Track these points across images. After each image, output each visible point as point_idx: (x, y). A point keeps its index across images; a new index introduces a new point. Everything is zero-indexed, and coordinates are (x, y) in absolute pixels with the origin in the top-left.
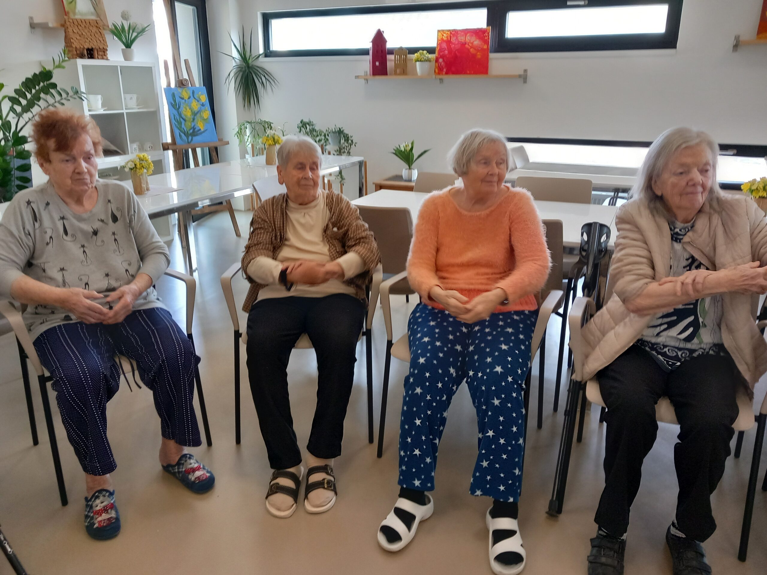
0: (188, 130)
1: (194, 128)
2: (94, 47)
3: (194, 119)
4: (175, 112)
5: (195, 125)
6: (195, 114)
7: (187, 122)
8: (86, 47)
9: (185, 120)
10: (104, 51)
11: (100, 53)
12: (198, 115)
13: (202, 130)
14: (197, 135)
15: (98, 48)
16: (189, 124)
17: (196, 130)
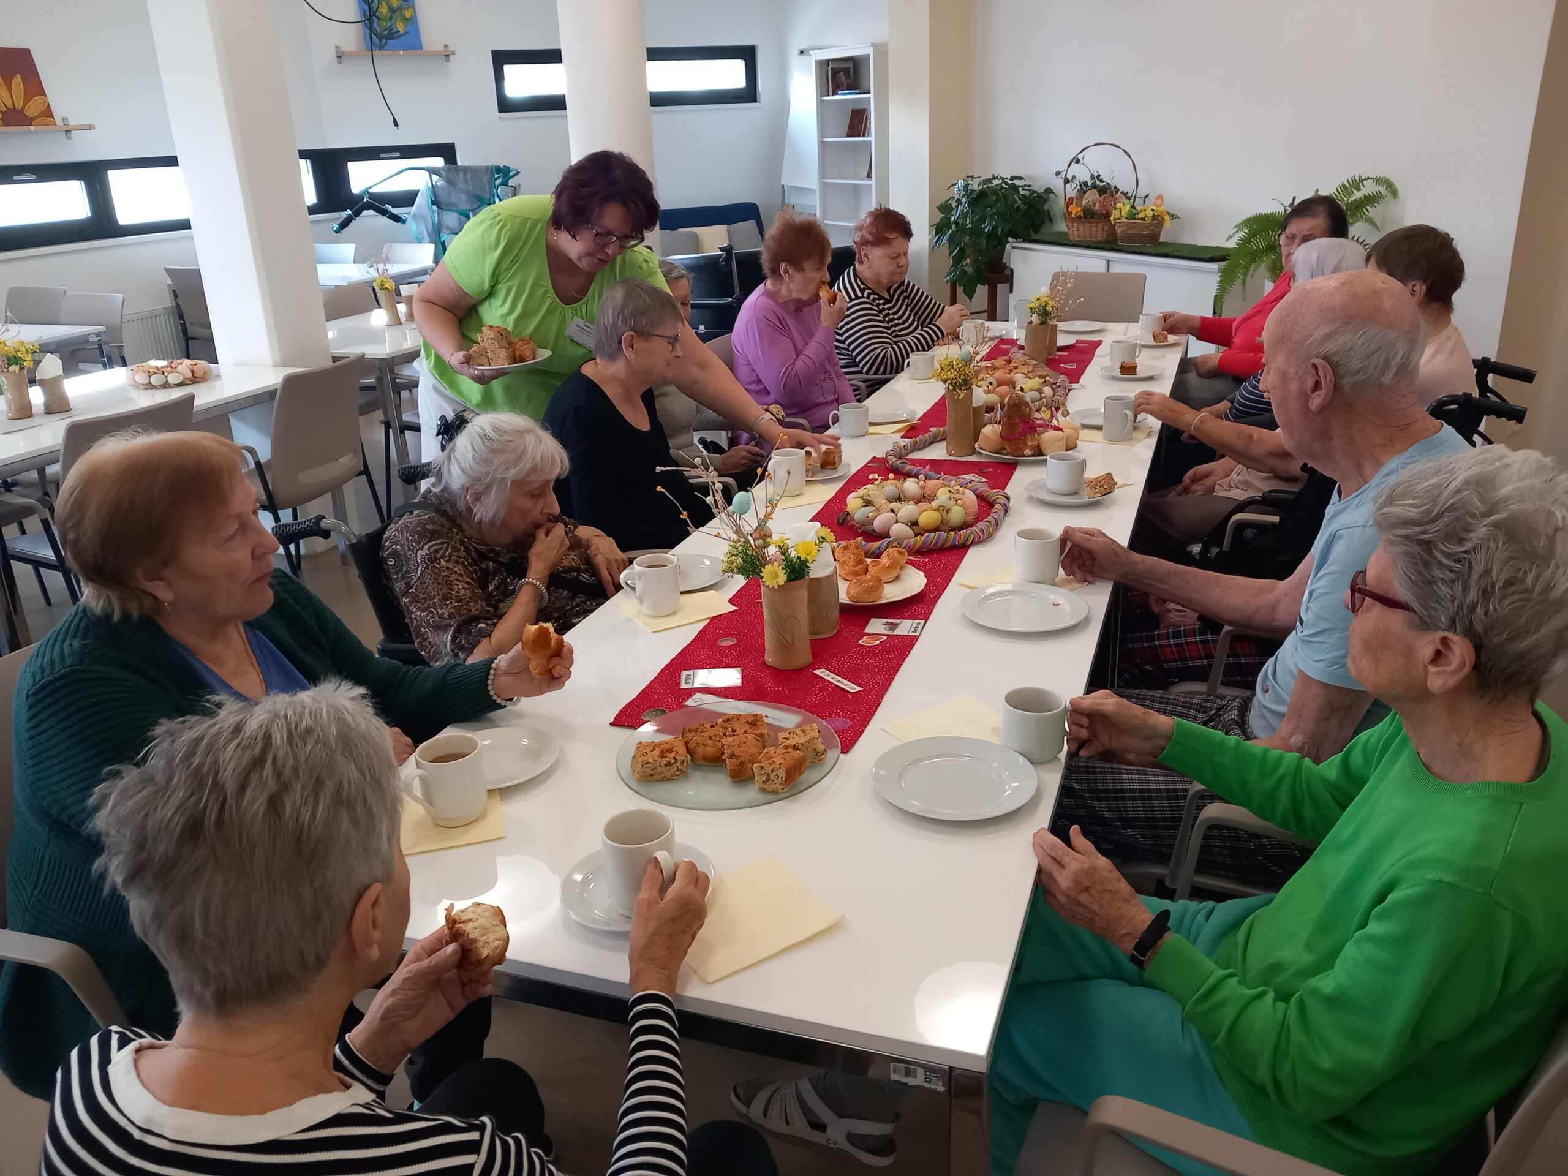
1: (390, 29)
3: (391, 18)
9: (378, 18)
12: (398, 13)
13: (402, 32)
14: (393, 38)
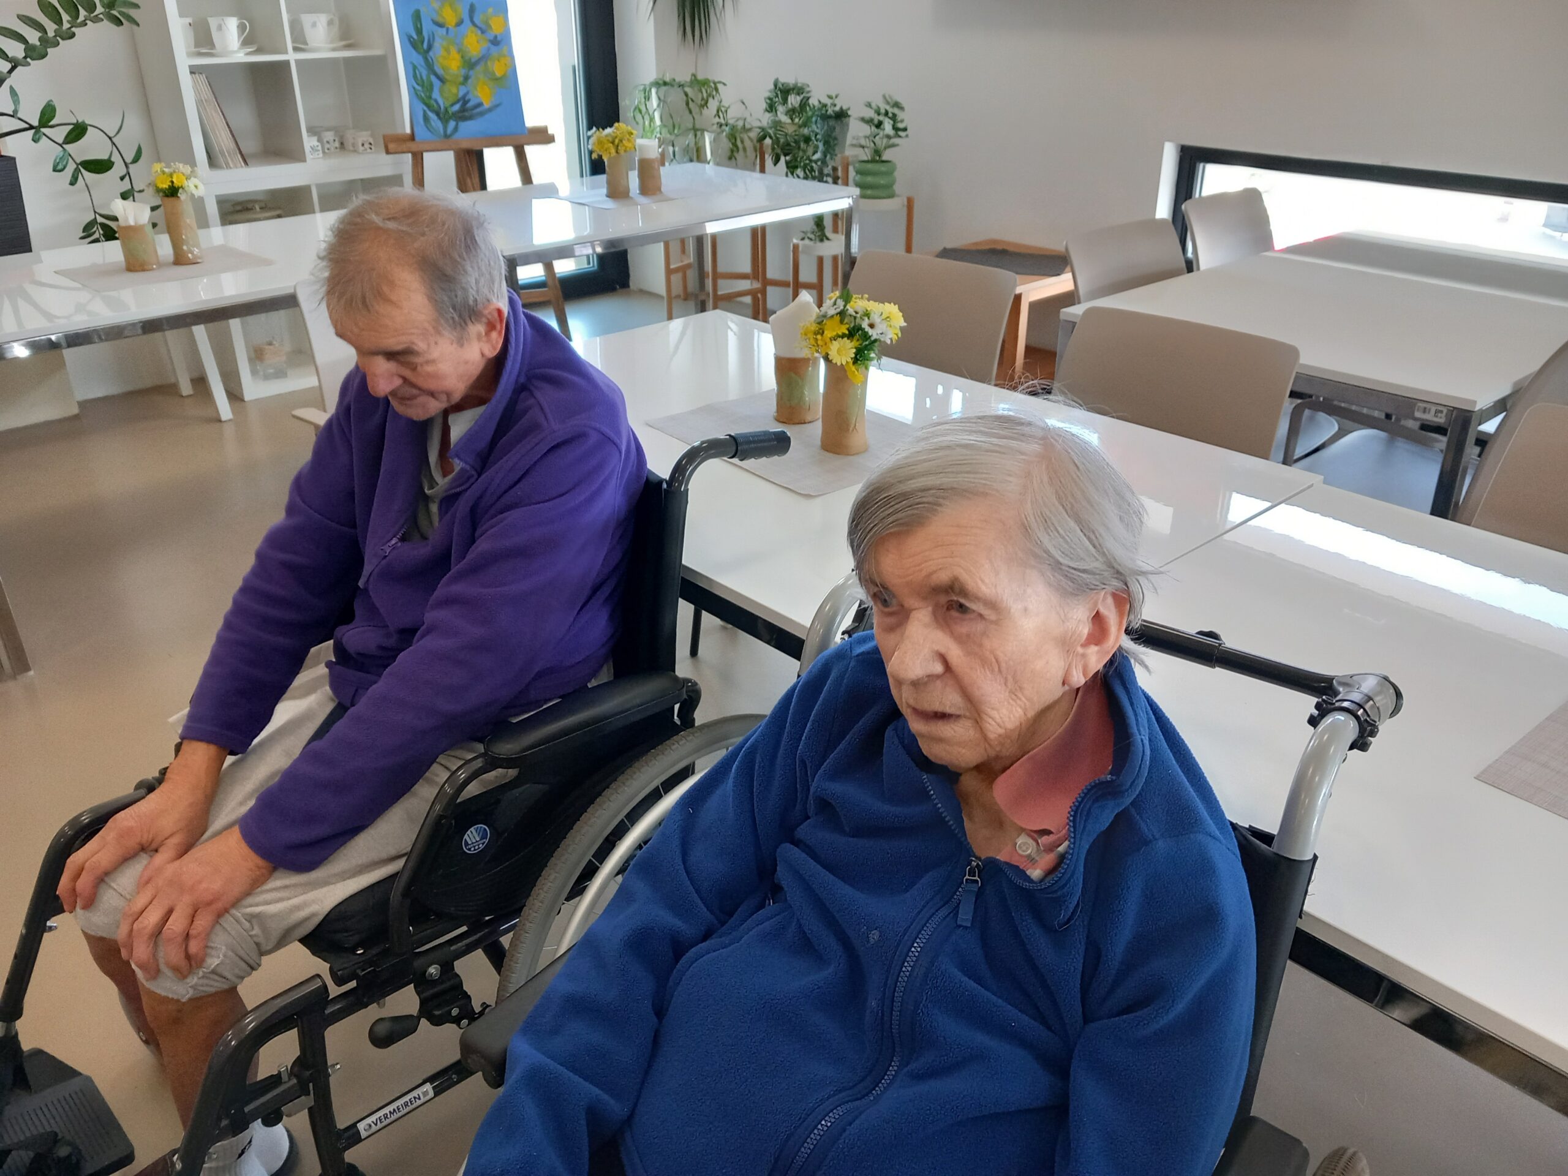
0: (448, 104)
4: (418, 59)
5: (468, 93)
6: (470, 64)
7: (447, 86)
16: (454, 91)
17: (470, 105)
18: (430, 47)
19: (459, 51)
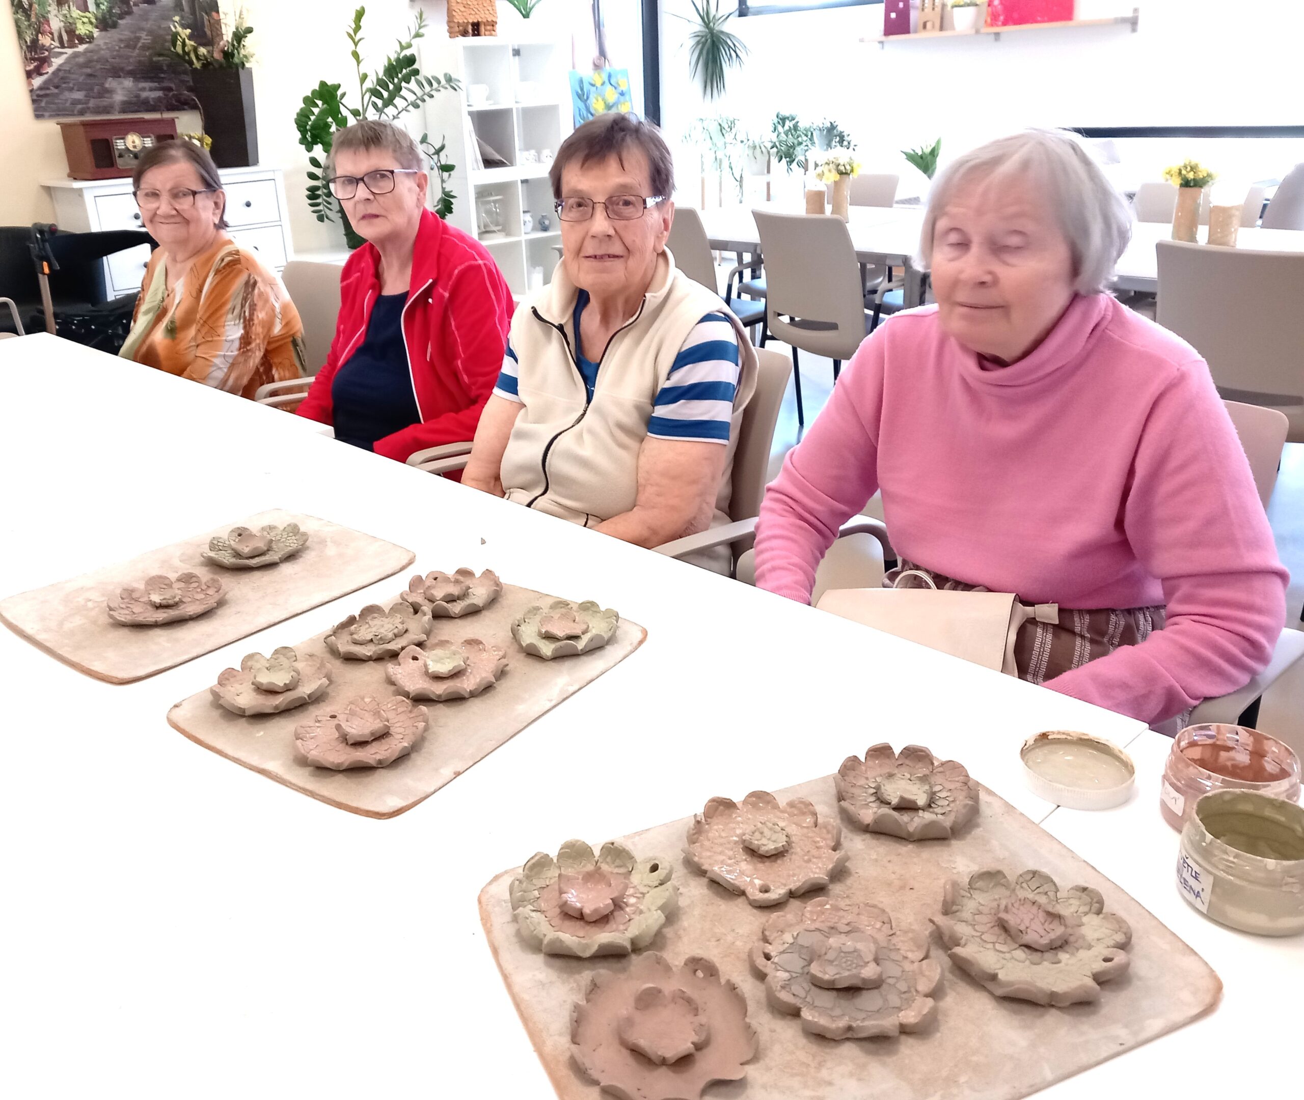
2: (480, 20)
4: (581, 105)
8: (471, 21)
10: (493, 24)
11: (489, 28)
15: (485, 20)
18: (588, 98)
19: (603, 99)
